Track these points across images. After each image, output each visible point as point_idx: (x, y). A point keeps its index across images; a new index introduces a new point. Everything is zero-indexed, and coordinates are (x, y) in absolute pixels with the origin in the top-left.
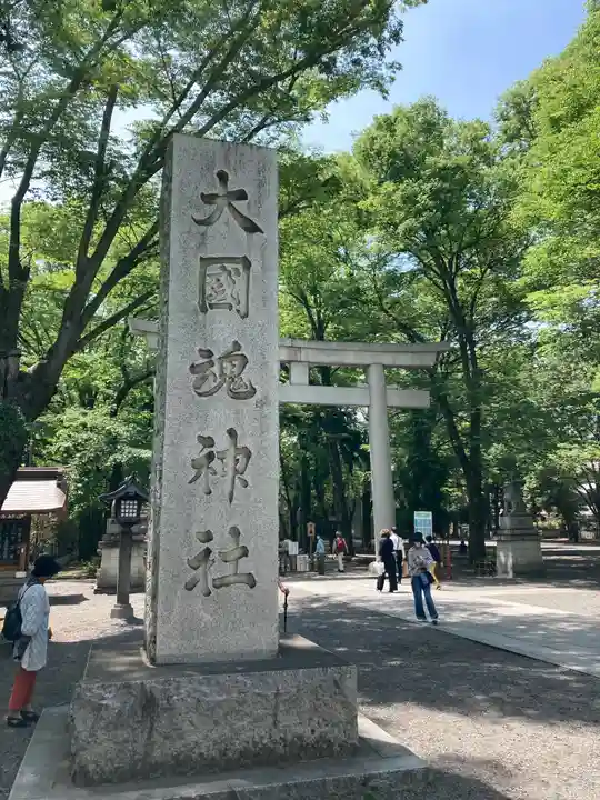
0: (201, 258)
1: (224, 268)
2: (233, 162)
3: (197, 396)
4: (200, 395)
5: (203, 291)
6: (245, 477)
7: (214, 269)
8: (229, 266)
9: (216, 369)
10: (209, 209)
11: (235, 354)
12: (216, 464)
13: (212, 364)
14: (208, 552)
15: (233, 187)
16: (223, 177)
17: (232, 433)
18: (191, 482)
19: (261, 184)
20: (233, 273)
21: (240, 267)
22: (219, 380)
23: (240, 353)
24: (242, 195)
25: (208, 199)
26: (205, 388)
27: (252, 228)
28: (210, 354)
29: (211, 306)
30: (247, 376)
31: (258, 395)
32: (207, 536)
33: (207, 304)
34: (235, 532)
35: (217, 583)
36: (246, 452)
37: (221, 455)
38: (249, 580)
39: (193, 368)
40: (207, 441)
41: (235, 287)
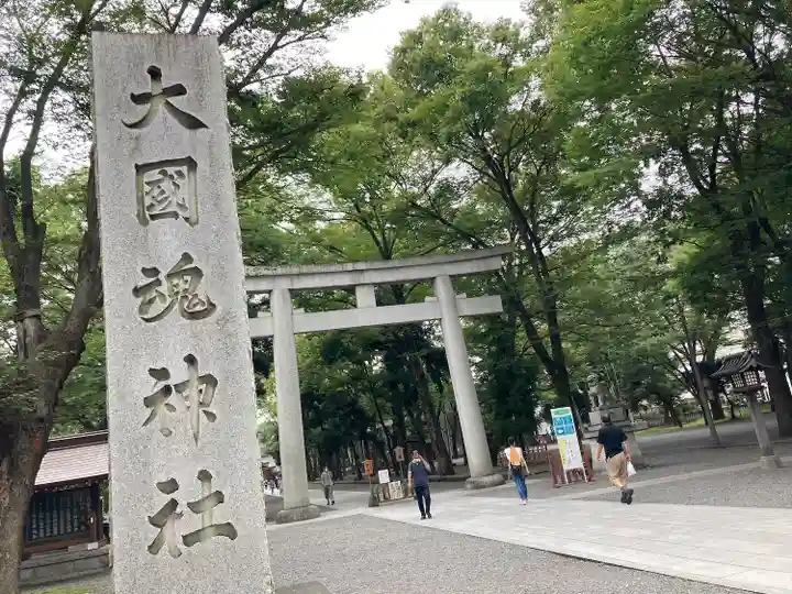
0: (137, 166)
1: (164, 173)
2: (165, 55)
3: (144, 322)
4: (147, 320)
5: (141, 201)
6: (210, 410)
7: (155, 175)
8: (171, 170)
9: (164, 288)
10: (142, 109)
11: (187, 269)
12: (173, 398)
13: (159, 283)
14: (174, 503)
15: (166, 83)
16: (155, 74)
17: (191, 360)
18: (146, 424)
19: (200, 76)
20: (176, 176)
21: (184, 169)
22: (169, 300)
23: (193, 265)
24: (179, 90)
25: (139, 99)
26: (152, 312)
27: (194, 124)
28: (155, 271)
29: (153, 217)
30: (203, 290)
31: (218, 313)
32: (171, 486)
33: (147, 216)
34: (205, 476)
35: (188, 540)
36: (210, 380)
37: (180, 387)
38: (229, 531)
39: (137, 291)
40: (160, 374)
41: (180, 192)
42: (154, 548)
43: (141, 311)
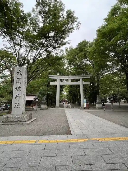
5: (17, 81)
6: (20, 98)
7: (18, 79)
9: (18, 89)
12: (17, 97)
15: (20, 71)
16: (19, 70)
17: (19, 95)
18: (15, 99)
21: (20, 79)
23: (20, 87)
24: (21, 72)
25: (18, 73)
27: (22, 75)
28: (17, 87)
30: (20, 89)
31: (21, 91)
32: (16, 104)
33: (17, 83)
34: (19, 103)
35: (17, 108)
36: (20, 96)
37: (18, 97)
38: (20, 108)
39: (16, 89)
40: (17, 95)
41: (20, 81)
42: (14, 108)
43: (16, 90)
